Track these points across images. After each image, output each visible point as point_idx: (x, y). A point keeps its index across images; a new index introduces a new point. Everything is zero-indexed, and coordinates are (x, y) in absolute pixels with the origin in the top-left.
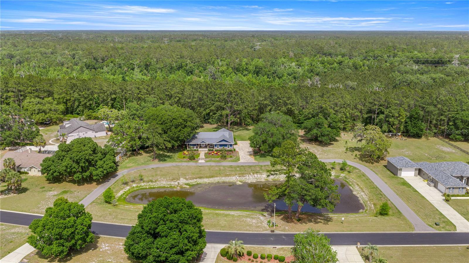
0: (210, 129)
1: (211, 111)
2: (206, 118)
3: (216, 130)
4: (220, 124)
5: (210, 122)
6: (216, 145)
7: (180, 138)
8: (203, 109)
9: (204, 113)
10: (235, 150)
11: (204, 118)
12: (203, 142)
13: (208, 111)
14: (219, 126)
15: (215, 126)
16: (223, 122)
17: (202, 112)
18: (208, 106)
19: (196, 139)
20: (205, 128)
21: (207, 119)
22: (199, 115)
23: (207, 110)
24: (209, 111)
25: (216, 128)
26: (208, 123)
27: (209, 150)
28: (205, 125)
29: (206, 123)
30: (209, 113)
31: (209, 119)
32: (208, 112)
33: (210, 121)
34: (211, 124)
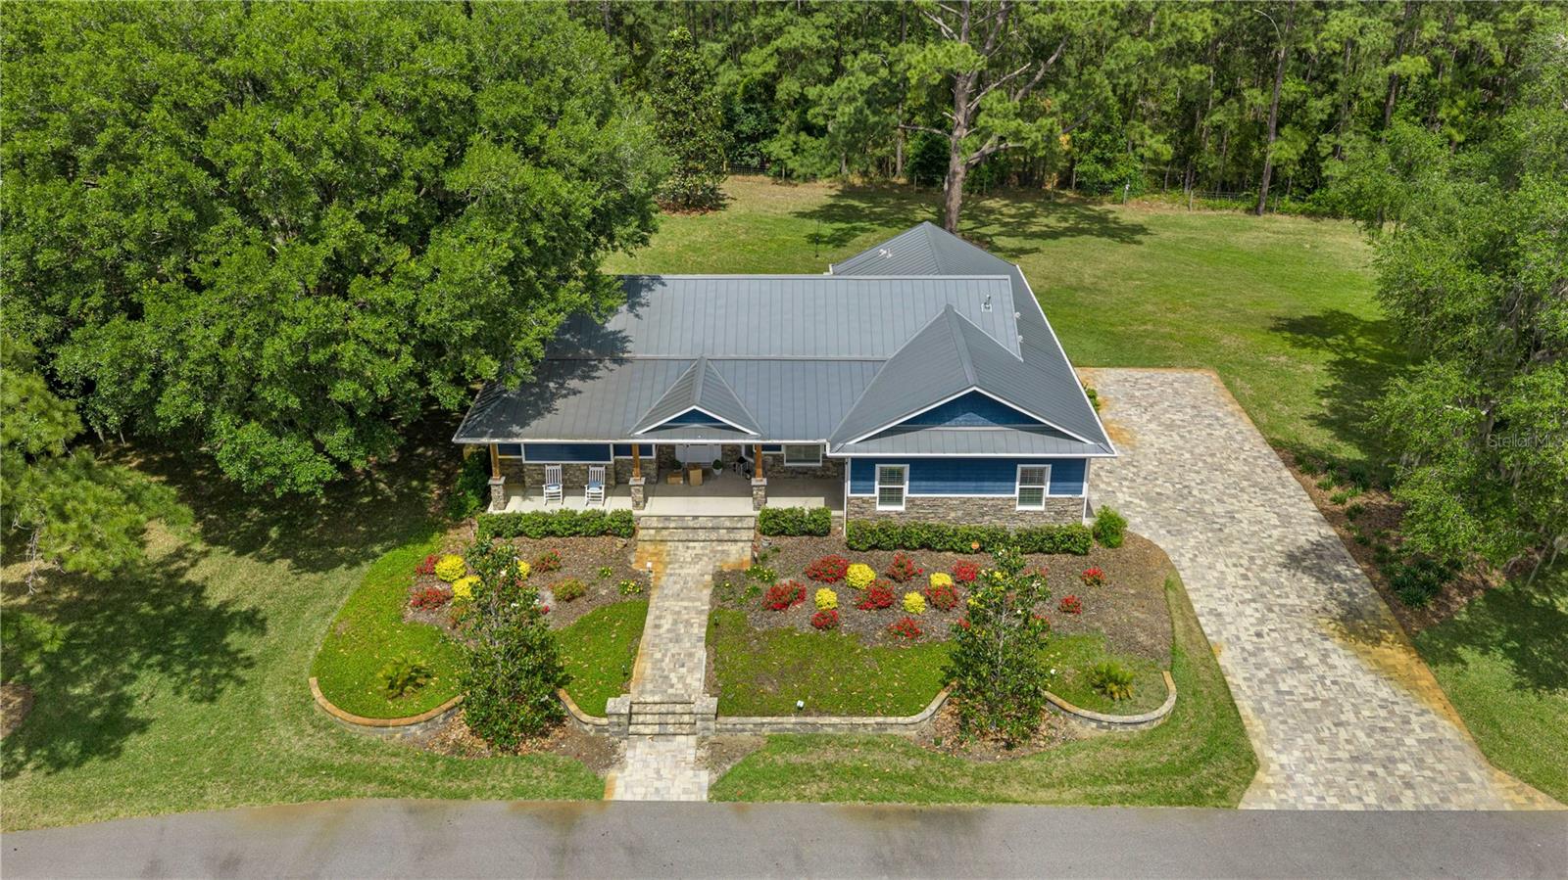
0: (777, 220)
1: (790, 60)
2: (749, 123)
3: (827, 229)
4: (857, 181)
5: (779, 161)
6: (864, 469)
7: (342, 391)
8: (718, 48)
9: (728, 76)
10: (1109, 529)
11: (730, 121)
12: (694, 416)
13: (759, 62)
14: (850, 191)
15: (819, 193)
16: (882, 164)
17: (711, 77)
18: (756, 22)
19: (607, 372)
20: (737, 208)
21: (754, 138)
22: (683, 92)
23: (754, 56)
24: (770, 67)
25: (826, 214)
26: (761, 169)
27: (773, 526)
28: (731, 185)
29: (747, 170)
30: (769, 85)
31: (769, 134)
32: (757, 73)
33: (776, 148)
34: (786, 176)
